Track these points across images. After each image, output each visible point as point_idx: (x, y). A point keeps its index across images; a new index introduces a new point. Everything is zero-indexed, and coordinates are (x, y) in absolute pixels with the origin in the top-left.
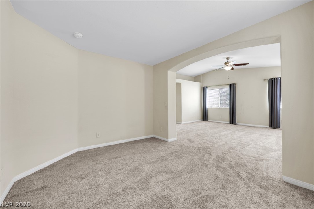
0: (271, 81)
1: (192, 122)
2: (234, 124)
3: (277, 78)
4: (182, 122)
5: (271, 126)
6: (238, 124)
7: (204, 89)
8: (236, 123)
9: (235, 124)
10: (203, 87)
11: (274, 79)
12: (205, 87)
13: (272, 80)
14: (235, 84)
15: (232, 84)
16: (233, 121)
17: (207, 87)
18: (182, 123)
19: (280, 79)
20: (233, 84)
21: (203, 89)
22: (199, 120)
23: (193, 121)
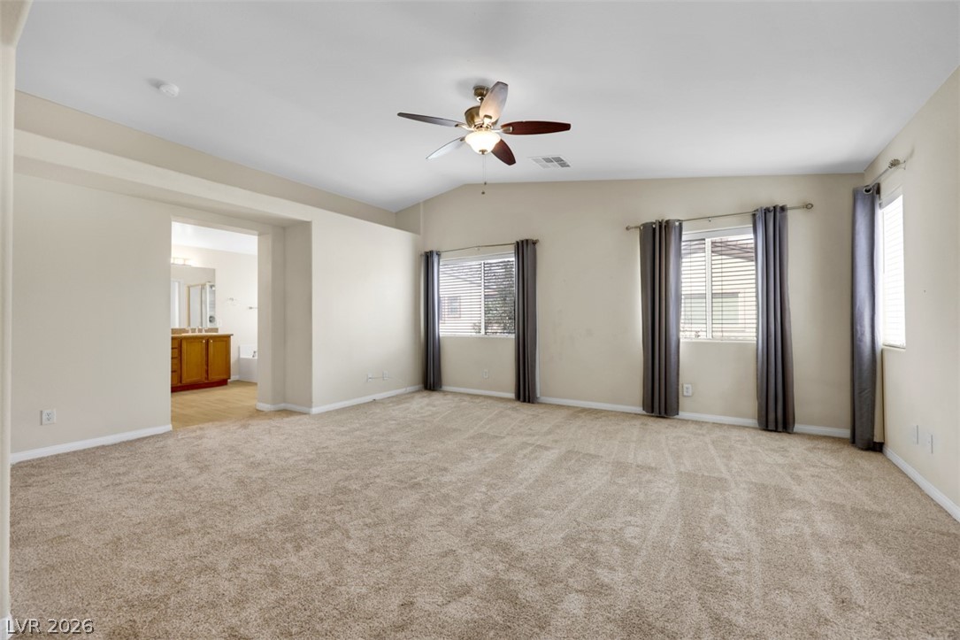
0: (651, 231)
1: (368, 399)
2: (529, 402)
3: (667, 222)
4: (314, 404)
5: (650, 409)
6: (543, 399)
7: (428, 260)
8: (538, 396)
9: (533, 403)
10: (426, 253)
11: (660, 223)
12: (431, 252)
13: (654, 229)
14: (534, 243)
15: (522, 241)
16: (525, 391)
17: (439, 254)
18: (315, 410)
19: (677, 224)
20: (527, 240)
21: (423, 259)
22: (410, 389)
23: (378, 396)
